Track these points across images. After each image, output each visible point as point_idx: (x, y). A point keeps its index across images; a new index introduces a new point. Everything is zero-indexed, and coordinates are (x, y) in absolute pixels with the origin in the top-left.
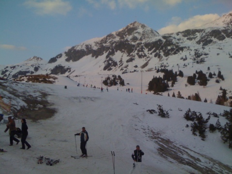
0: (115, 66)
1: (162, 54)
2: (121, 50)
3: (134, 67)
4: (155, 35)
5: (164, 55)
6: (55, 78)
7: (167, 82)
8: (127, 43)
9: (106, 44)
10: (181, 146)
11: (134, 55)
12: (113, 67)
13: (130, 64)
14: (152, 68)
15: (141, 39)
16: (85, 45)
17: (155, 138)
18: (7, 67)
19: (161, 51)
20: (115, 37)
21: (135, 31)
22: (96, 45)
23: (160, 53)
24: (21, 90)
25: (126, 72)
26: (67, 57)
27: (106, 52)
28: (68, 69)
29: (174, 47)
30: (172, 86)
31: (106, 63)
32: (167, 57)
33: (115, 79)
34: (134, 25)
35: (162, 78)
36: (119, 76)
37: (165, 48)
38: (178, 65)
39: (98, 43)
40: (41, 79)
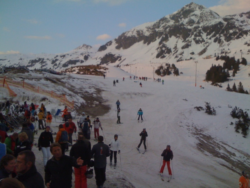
0: (169, 53)
1: (223, 38)
2: (175, 36)
3: (191, 54)
4: (214, 17)
5: (225, 39)
6: (106, 69)
7: (228, 71)
8: (182, 27)
9: (159, 29)
10: (221, 142)
11: (190, 40)
12: (167, 54)
13: (185, 50)
14: (211, 56)
15: (198, 23)
16: (136, 30)
17: (197, 134)
18: (57, 56)
19: (222, 35)
20: (169, 21)
21: (192, 14)
22: (148, 31)
23: (221, 38)
24: (78, 87)
25: (182, 60)
26: (117, 45)
27: (159, 38)
28: (118, 57)
29: (237, 31)
30: (234, 75)
31: (159, 50)
32: (229, 42)
33: (168, 68)
34: (190, 7)
35: (222, 66)
36: (173, 65)
37: (227, 32)
38: (241, 51)
39: (150, 28)
40: (91, 70)
